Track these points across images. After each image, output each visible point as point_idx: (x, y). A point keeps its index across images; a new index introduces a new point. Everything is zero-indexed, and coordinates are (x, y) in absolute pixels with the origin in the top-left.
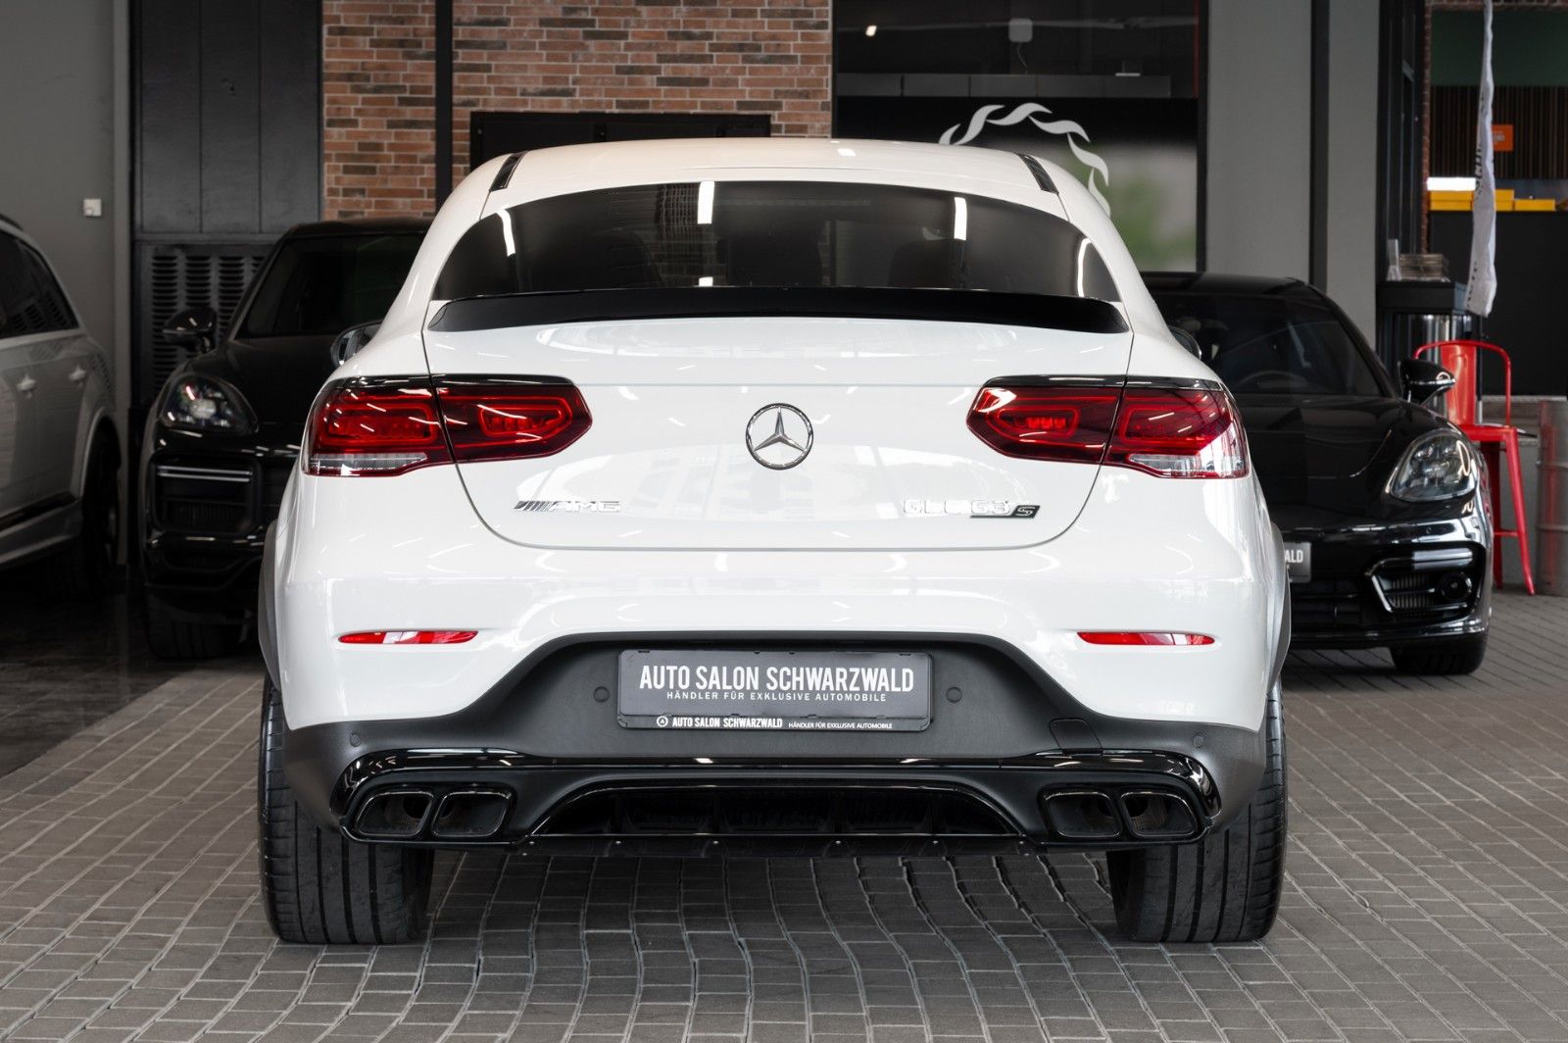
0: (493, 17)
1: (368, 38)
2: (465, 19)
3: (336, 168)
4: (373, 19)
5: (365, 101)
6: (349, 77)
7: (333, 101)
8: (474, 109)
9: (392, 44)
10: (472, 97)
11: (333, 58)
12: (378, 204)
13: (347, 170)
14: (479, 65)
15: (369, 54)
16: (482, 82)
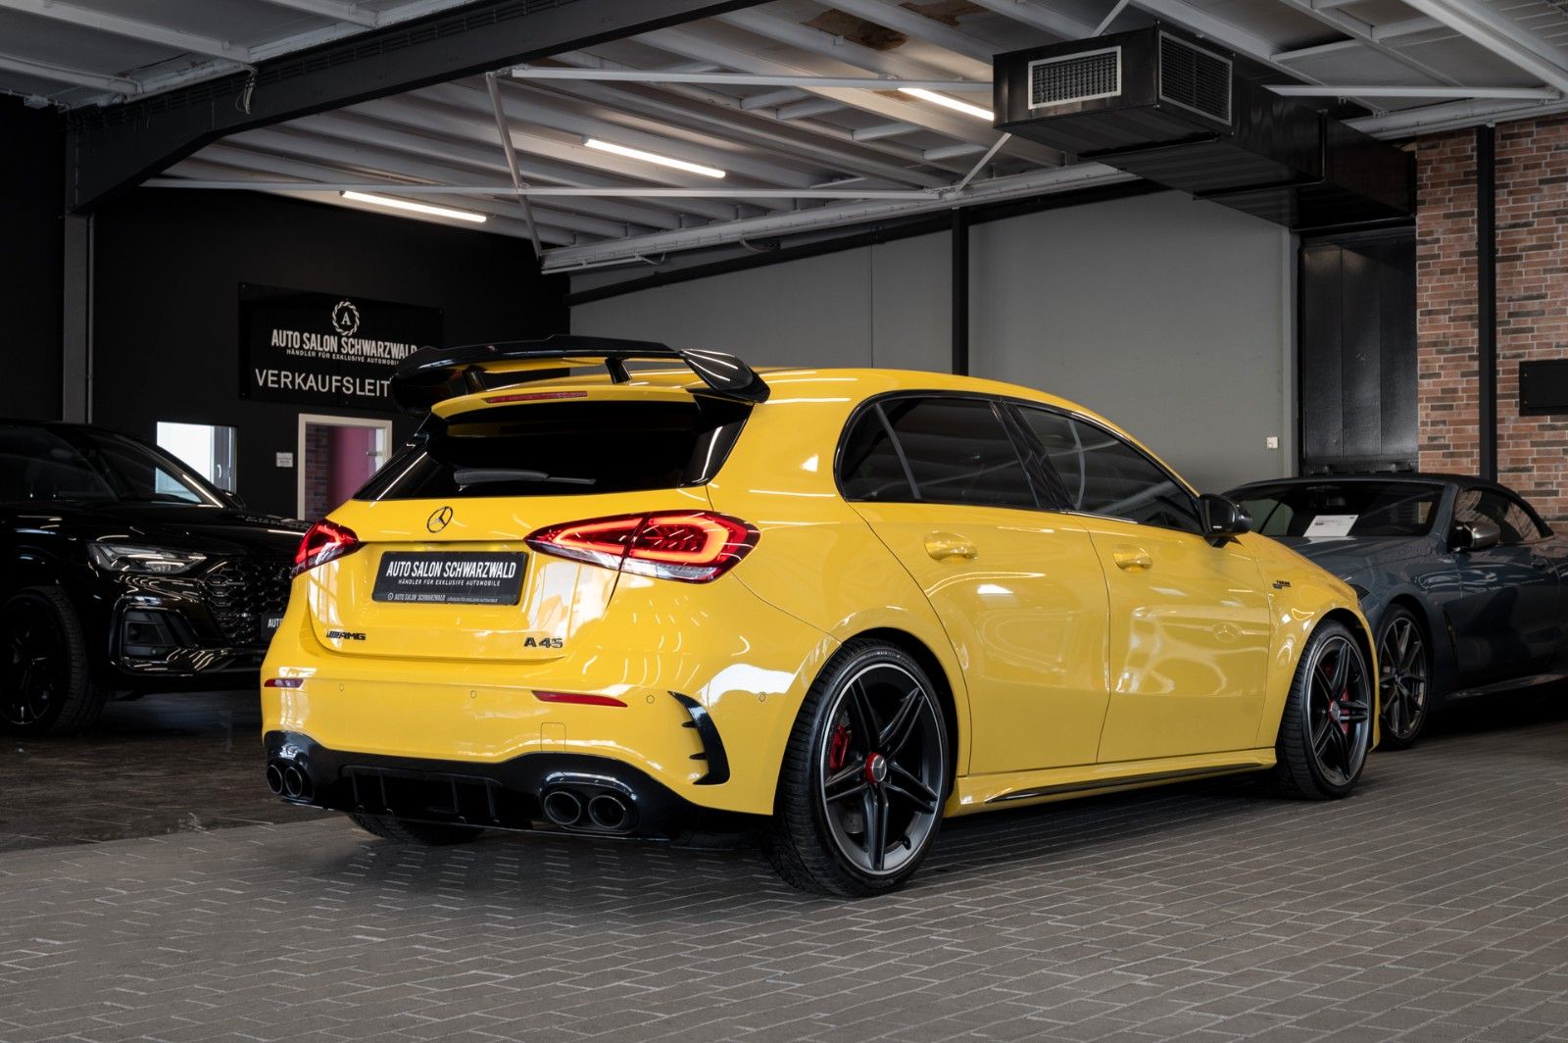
0: (1535, 293)
1: (1447, 317)
2: (1515, 297)
3: (1426, 408)
4: (1450, 303)
5: (1445, 360)
6: (1434, 344)
7: (1423, 361)
8: (1522, 360)
9: (1463, 318)
10: (1520, 351)
11: (1424, 331)
12: (1455, 431)
13: (1433, 408)
14: (1525, 328)
15: (1448, 327)
16: (1527, 340)
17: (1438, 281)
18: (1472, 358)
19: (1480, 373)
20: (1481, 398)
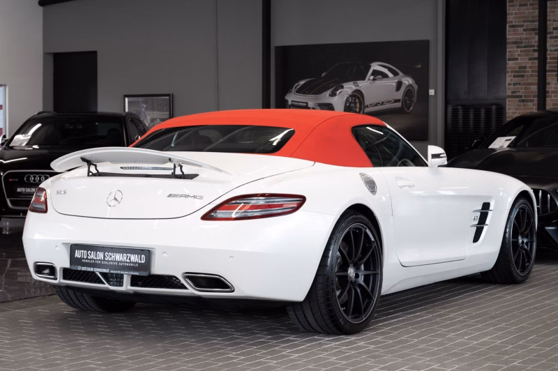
1: (522, 29)
3: (511, 76)
5: (521, 51)
6: (515, 43)
7: (510, 52)
9: (530, 30)
11: (510, 36)
13: (514, 76)
17: (518, 10)
18: (534, 51)
19: (538, 59)
20: (539, 71)
